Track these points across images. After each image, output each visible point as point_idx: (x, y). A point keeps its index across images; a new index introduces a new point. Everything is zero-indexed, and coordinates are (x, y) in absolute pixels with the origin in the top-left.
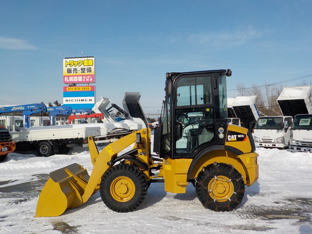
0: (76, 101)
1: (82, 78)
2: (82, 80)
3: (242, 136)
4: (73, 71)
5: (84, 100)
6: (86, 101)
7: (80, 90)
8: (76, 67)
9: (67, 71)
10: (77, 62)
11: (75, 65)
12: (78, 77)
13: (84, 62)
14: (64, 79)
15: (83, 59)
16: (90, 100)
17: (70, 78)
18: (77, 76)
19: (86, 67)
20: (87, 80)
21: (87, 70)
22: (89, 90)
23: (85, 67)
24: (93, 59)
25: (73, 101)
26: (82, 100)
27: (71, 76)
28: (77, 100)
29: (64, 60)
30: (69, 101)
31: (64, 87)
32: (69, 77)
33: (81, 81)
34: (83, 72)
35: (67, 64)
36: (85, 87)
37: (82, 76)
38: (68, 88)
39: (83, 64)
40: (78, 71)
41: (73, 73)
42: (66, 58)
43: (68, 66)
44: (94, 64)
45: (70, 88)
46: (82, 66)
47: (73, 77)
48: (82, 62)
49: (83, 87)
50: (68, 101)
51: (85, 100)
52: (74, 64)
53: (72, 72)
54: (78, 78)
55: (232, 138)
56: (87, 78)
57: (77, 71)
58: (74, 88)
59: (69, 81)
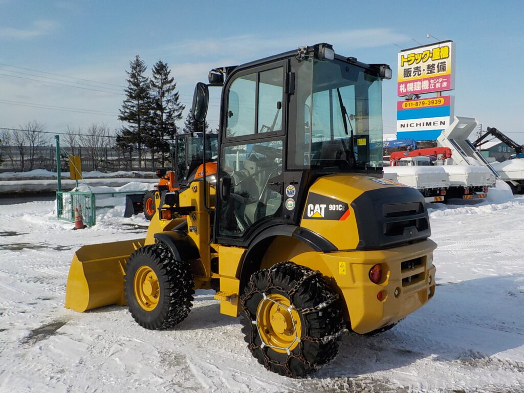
0: (417, 126)
1: (428, 83)
2: (429, 86)
3: (339, 208)
4: (414, 72)
5: (430, 123)
6: (434, 125)
7: (425, 105)
8: (418, 65)
9: (404, 73)
10: (421, 55)
11: (418, 61)
12: (421, 82)
13: (432, 53)
14: (399, 88)
15: (430, 48)
16: (441, 122)
17: (408, 85)
18: (421, 80)
19: (436, 63)
20: (437, 87)
21: (438, 66)
22: (441, 104)
23: (434, 62)
24: (449, 44)
25: (412, 125)
26: (427, 123)
27: (410, 82)
28: (419, 124)
29: (400, 54)
30: (406, 126)
31: (398, 102)
32: (406, 83)
33: (428, 88)
34: (431, 73)
35: (404, 62)
36: (434, 100)
37: (429, 79)
38: (405, 103)
39: (432, 57)
40: (422, 71)
41: (414, 76)
42: (402, 51)
43: (406, 64)
44: (450, 54)
45: (408, 103)
46: (430, 62)
47: (412, 83)
48: (430, 53)
49: (431, 100)
50: (404, 127)
51: (432, 124)
52: (415, 59)
53: (412, 74)
54: (421, 85)
55: (315, 211)
56: (438, 82)
57: (420, 71)
58: (414, 102)
59: (407, 91)
